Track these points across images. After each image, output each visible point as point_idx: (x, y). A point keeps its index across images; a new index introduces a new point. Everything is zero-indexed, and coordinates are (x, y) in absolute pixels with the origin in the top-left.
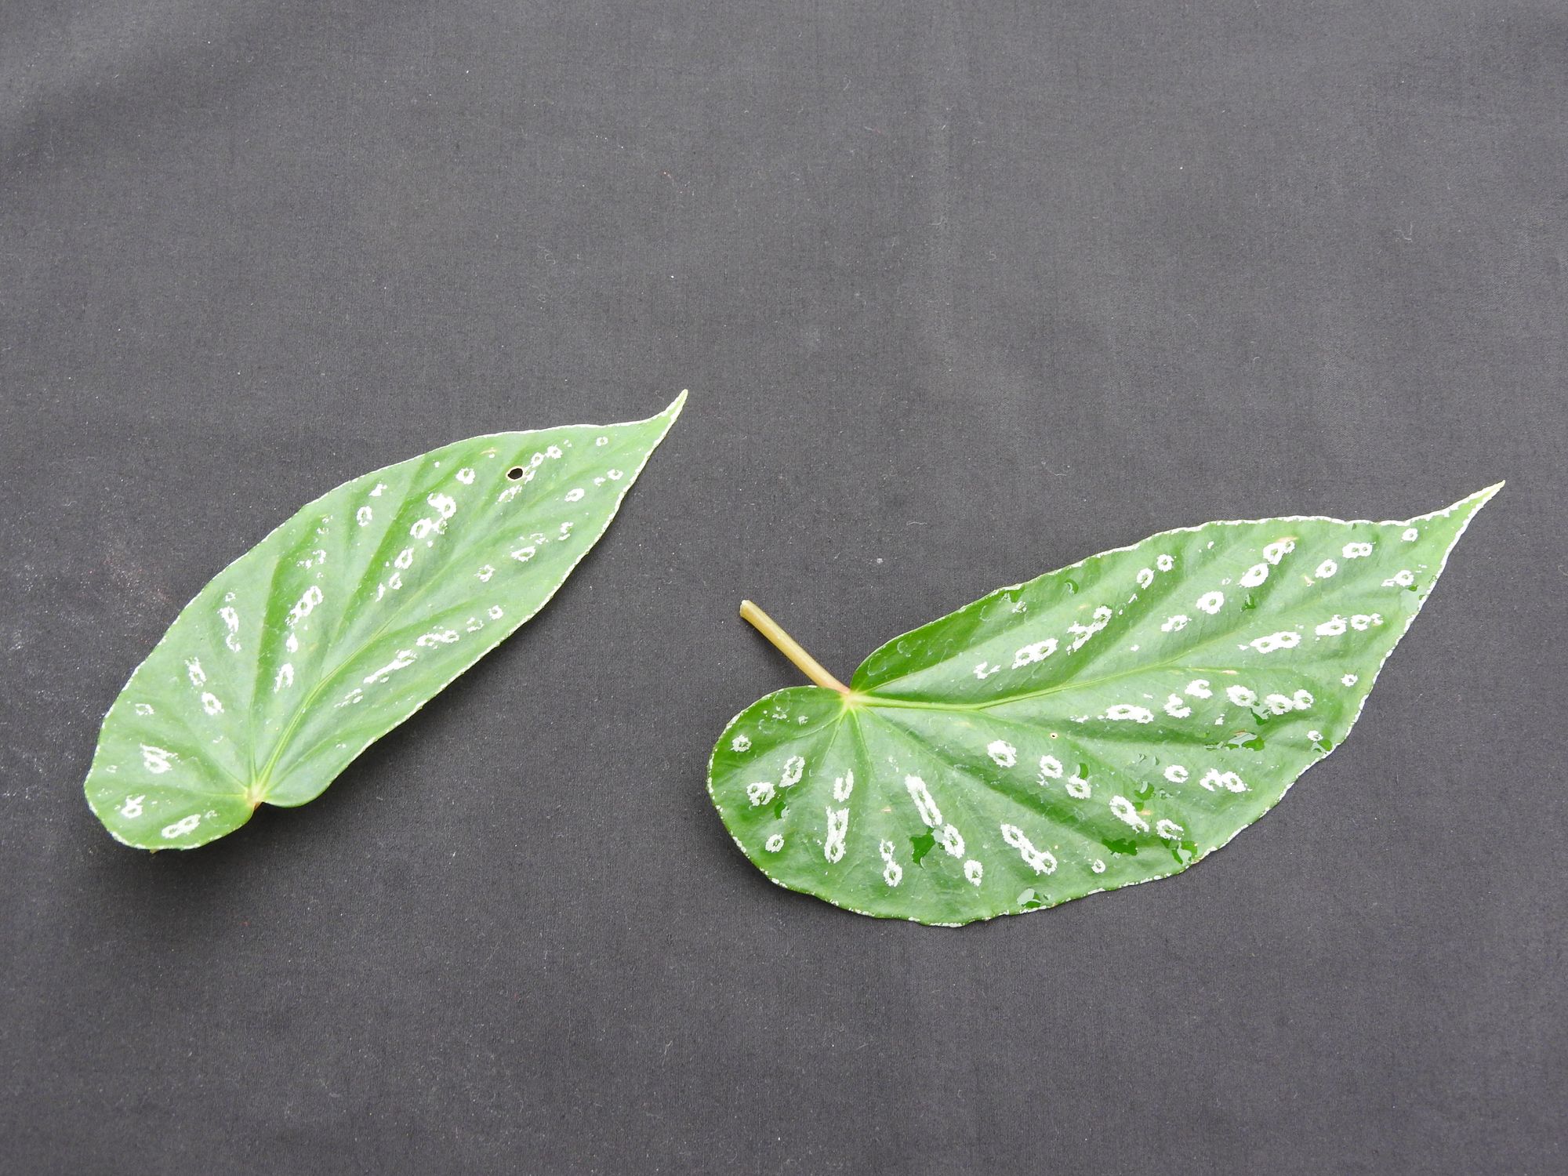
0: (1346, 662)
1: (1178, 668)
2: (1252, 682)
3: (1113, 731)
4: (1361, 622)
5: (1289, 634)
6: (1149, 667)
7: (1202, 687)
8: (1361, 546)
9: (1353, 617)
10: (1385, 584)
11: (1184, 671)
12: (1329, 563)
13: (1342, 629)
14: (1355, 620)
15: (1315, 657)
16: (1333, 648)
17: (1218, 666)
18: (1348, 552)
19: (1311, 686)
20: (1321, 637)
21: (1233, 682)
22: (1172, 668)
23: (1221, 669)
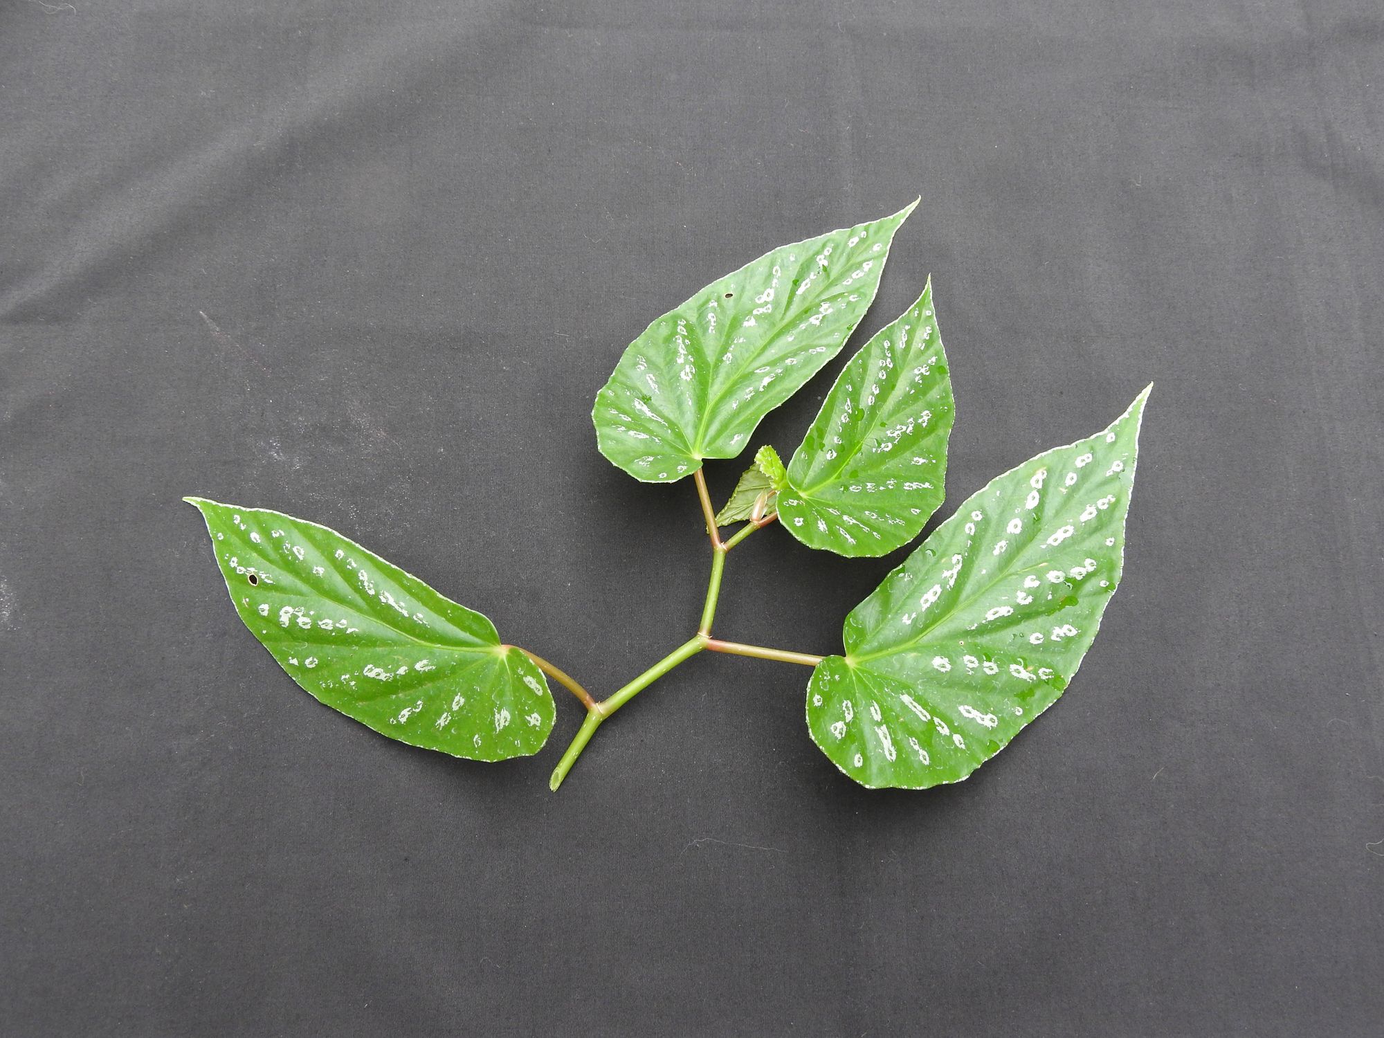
0: (1104, 532)
1: (1013, 574)
2: (1058, 566)
3: (993, 627)
4: (1104, 504)
5: (1066, 528)
6: (997, 579)
7: (1032, 579)
8: (1084, 457)
9: (1098, 502)
10: (1108, 475)
11: (1017, 574)
12: (1071, 475)
13: (1095, 513)
14: (1099, 503)
15: (1085, 536)
16: (1094, 526)
17: (1034, 564)
18: (1079, 464)
19: (1090, 555)
20: (1085, 522)
21: (1048, 570)
22: (1010, 575)
23: (1037, 565)
